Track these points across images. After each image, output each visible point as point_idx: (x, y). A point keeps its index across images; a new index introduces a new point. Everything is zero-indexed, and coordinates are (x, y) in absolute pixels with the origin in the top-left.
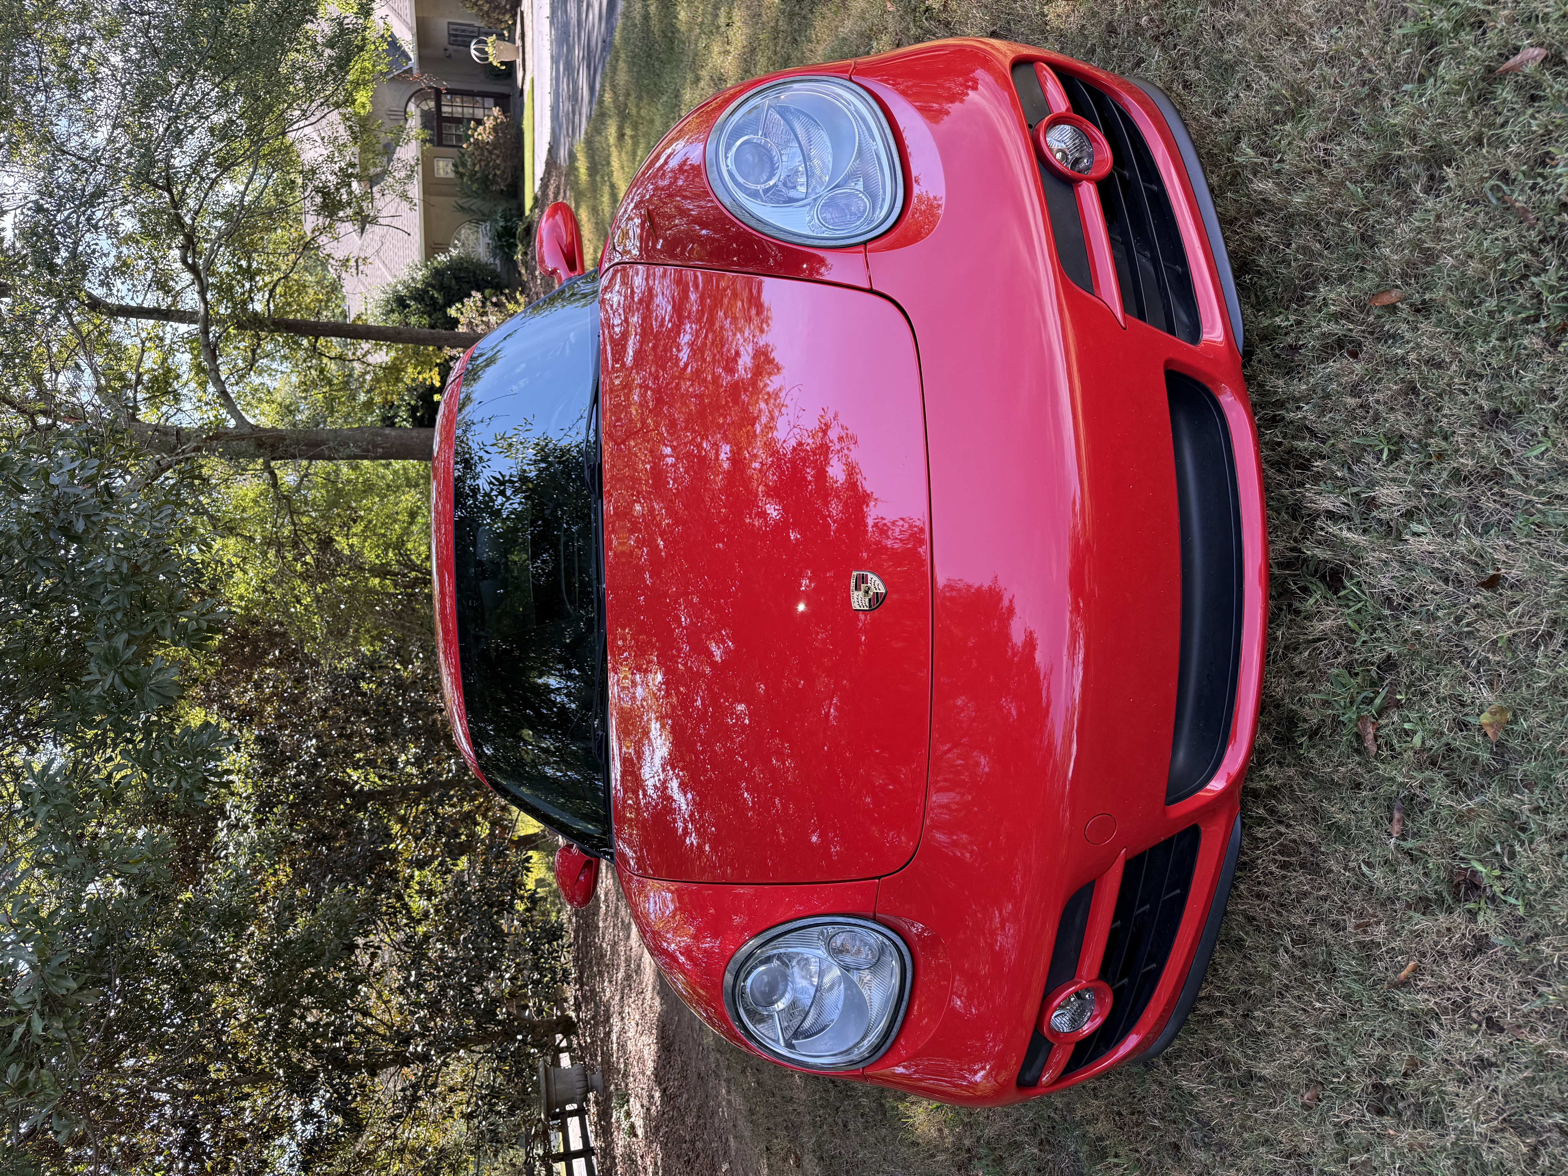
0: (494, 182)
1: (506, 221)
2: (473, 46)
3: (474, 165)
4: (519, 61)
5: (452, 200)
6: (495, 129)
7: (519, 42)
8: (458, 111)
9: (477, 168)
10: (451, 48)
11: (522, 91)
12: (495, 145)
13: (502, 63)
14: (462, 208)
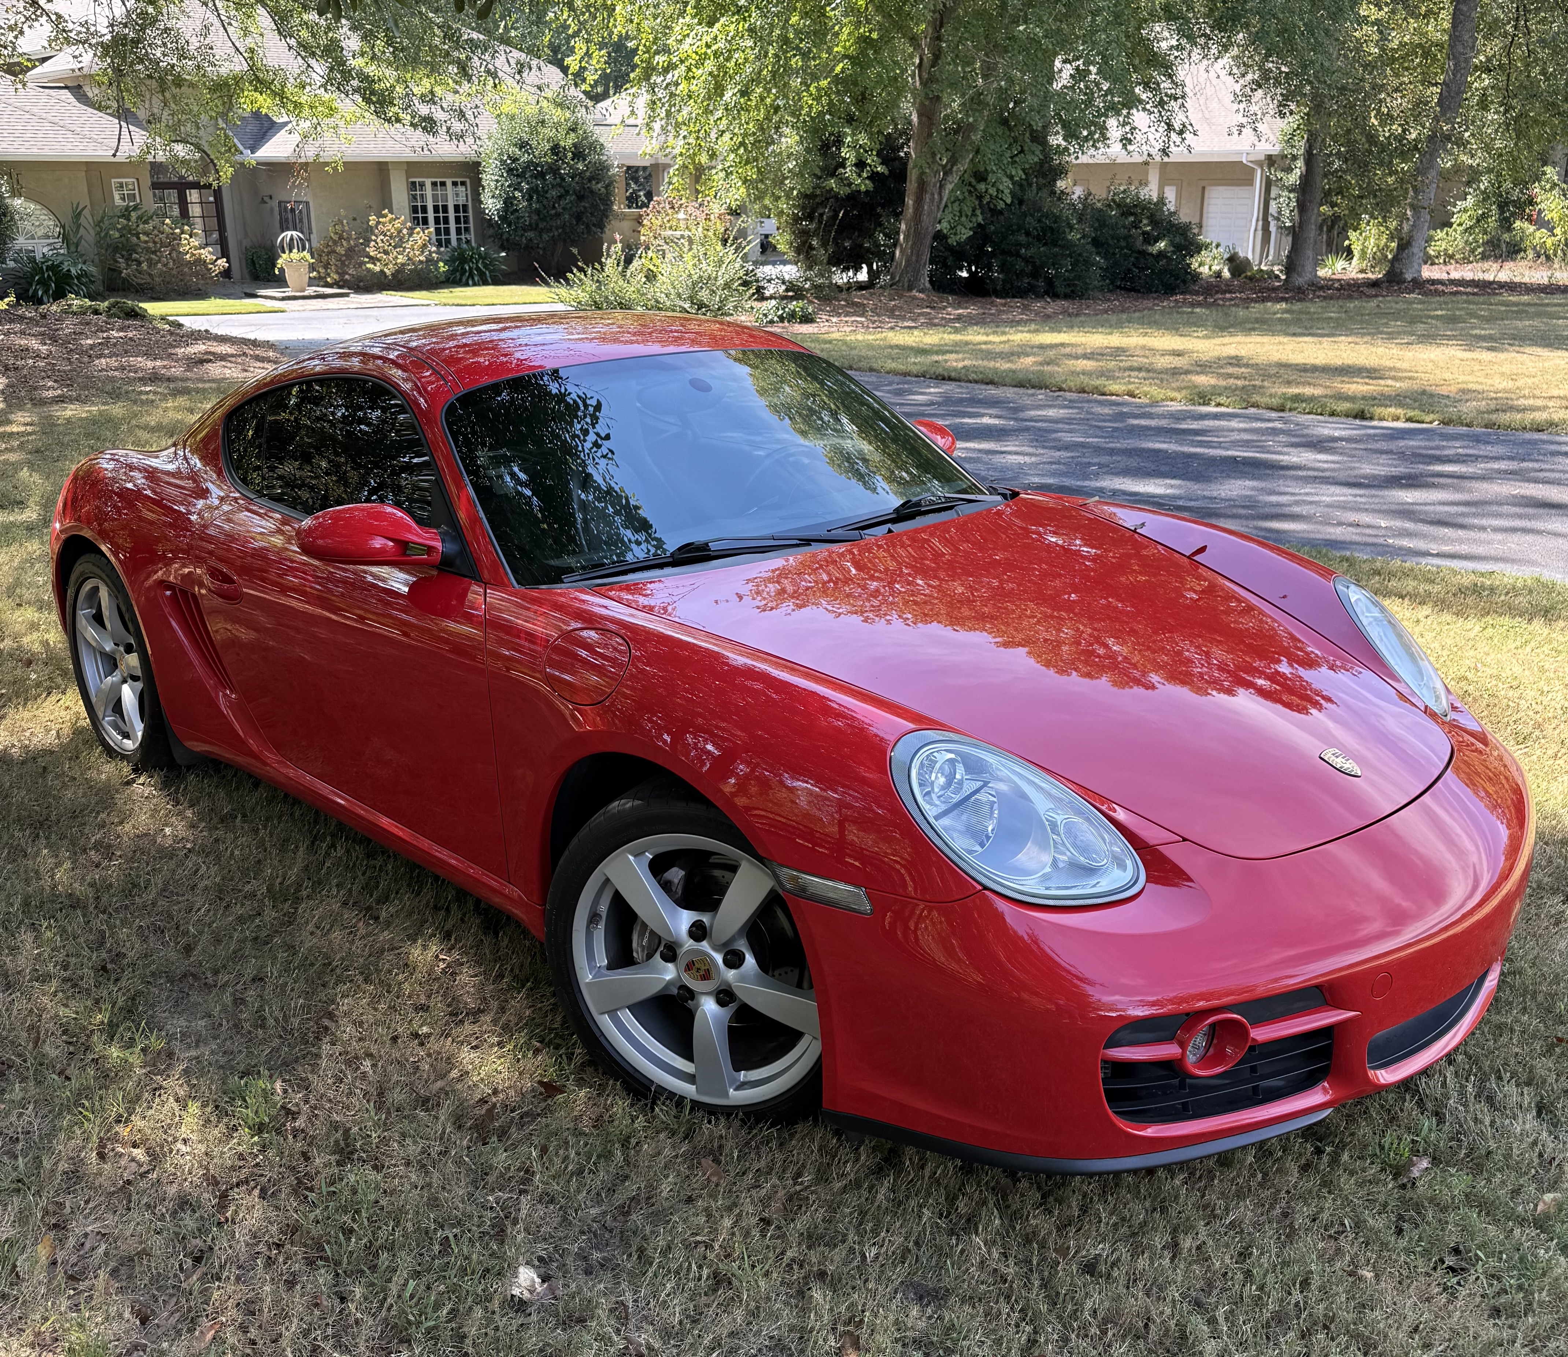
0: (128, 259)
1: (78, 277)
2: (295, 234)
3: (147, 234)
4: (289, 292)
5: (85, 201)
6: (200, 261)
7: (310, 291)
8: (195, 210)
9: (143, 238)
10: (275, 204)
11: (255, 296)
12: (179, 261)
13: (282, 270)
14: (77, 216)
